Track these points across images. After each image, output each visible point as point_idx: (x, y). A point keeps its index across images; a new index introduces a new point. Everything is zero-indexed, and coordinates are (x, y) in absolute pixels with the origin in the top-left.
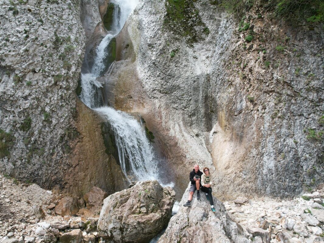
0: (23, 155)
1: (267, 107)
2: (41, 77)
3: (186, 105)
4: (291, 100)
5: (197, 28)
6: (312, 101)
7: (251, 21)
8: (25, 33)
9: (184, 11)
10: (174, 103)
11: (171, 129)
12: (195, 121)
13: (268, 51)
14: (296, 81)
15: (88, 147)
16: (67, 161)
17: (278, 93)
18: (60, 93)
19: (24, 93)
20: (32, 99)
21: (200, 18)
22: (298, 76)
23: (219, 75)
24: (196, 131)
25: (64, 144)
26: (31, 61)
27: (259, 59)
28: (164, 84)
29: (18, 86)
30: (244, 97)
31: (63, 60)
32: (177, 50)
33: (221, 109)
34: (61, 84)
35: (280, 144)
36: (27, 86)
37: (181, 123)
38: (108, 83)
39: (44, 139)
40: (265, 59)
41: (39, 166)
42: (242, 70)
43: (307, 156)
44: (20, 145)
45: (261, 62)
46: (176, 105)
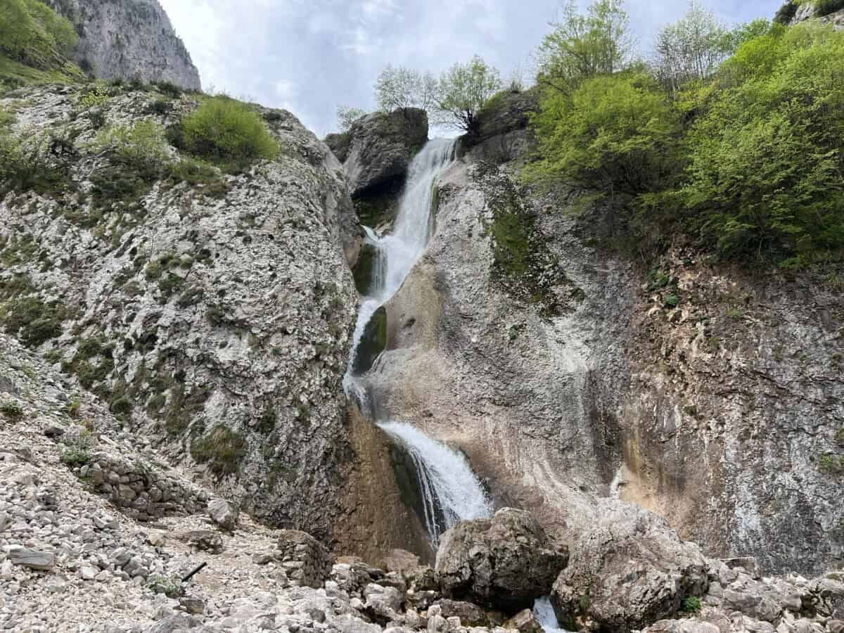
0: (260, 476)
1: (727, 421)
2: (295, 343)
3: (552, 430)
4: (774, 404)
5: (557, 290)
6: (815, 403)
7: (672, 271)
8: (271, 270)
9: (528, 259)
10: (527, 424)
11: (526, 473)
12: (574, 462)
13: (713, 320)
14: (778, 369)
15: (369, 482)
16: (337, 500)
17: (744, 393)
18: (324, 376)
19: (266, 366)
20: (279, 378)
21: (562, 271)
22: (779, 361)
23: (615, 371)
24: (579, 481)
25: (330, 468)
26: (281, 314)
27: (696, 335)
28: (502, 388)
29: (256, 353)
30: (676, 407)
31: (327, 320)
32: (521, 326)
33: (629, 435)
34: (326, 359)
35: (764, 485)
36: (272, 356)
37: (546, 464)
38: (376, 390)
39: (295, 453)
40: (710, 336)
41: (289, 499)
42: (665, 359)
43: (826, 503)
44: (256, 456)
45: (701, 341)
46: (530, 429)
